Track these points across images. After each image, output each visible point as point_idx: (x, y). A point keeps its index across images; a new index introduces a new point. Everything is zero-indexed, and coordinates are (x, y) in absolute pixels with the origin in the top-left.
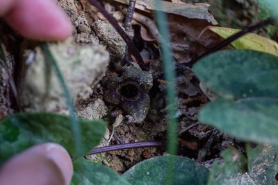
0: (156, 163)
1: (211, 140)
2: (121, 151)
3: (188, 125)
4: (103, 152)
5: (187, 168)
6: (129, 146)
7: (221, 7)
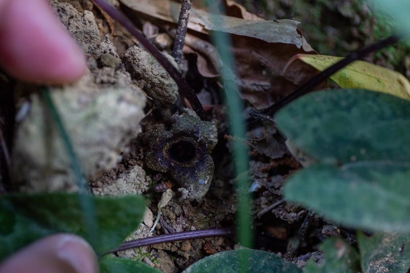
0: (224, 261)
1: (305, 225)
2: (170, 244)
3: (270, 202)
4: (143, 246)
5: (270, 268)
6: (183, 236)
7: (318, 22)
